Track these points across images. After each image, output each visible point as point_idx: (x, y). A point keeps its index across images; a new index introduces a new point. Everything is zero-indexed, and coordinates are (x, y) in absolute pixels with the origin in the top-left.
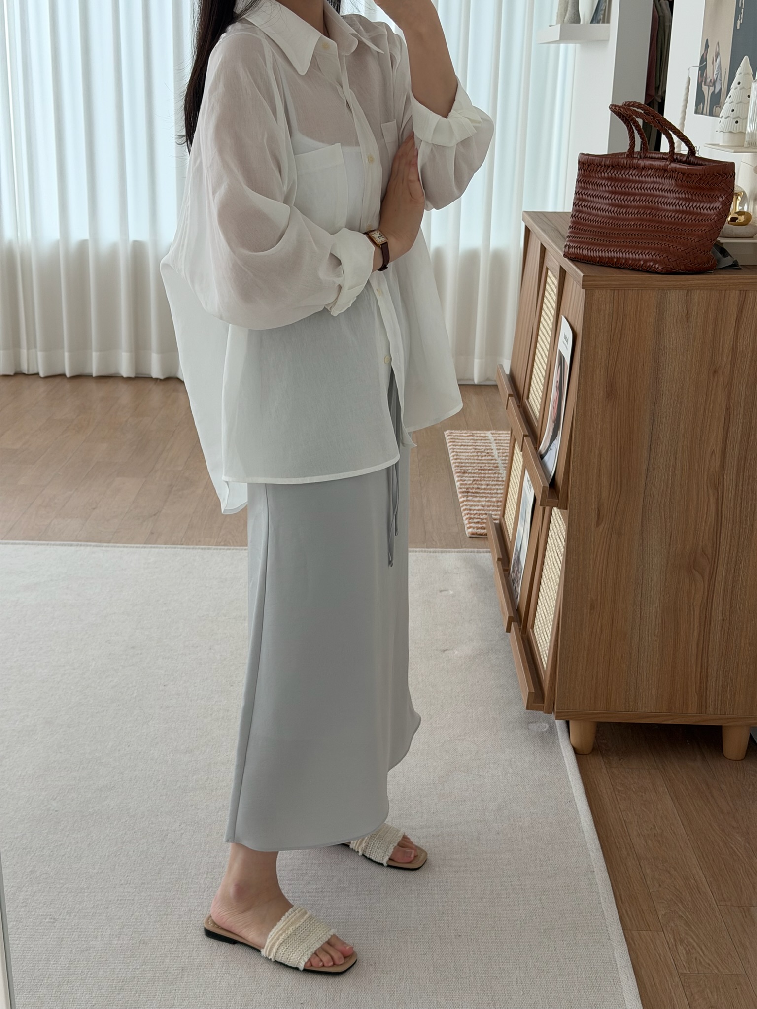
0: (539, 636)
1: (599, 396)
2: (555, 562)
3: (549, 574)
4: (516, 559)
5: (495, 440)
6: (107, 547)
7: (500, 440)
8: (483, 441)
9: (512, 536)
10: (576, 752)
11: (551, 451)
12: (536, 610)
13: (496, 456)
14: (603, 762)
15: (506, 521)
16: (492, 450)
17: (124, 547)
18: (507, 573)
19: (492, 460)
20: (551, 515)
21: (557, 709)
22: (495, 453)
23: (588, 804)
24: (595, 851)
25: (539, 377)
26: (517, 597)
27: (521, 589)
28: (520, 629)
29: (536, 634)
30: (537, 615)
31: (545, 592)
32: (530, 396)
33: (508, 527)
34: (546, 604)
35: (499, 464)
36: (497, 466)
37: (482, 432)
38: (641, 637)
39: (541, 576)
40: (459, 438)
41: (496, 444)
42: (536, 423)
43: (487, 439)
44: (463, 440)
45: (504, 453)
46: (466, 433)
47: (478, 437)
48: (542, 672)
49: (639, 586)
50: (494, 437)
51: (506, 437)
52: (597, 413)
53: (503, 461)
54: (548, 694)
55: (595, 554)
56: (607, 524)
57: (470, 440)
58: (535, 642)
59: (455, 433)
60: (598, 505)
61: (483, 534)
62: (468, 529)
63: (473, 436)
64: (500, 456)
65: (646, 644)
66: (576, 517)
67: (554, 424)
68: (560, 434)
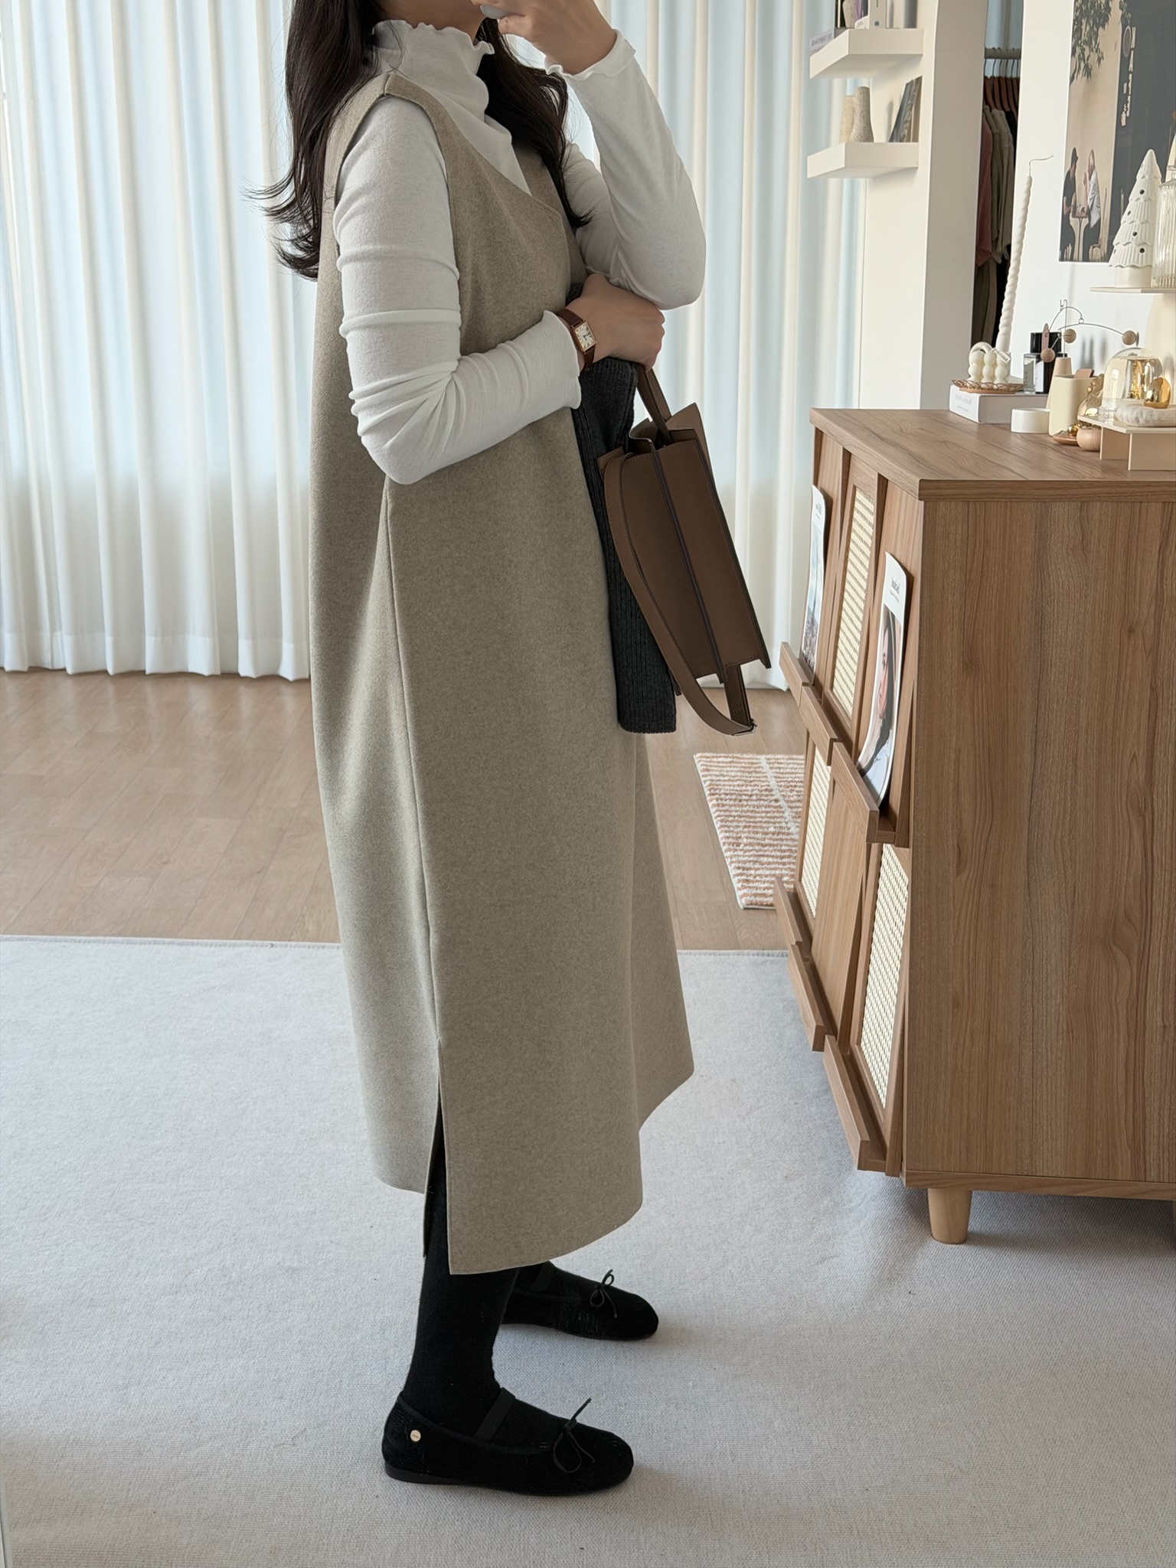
0: (871, 1054)
1: (951, 667)
2: (892, 937)
3: (882, 956)
5: (772, 768)
7: (780, 768)
9: (816, 909)
11: (878, 762)
12: (862, 1014)
15: (805, 887)
18: (808, 963)
20: (880, 863)
21: (907, 1169)
25: (849, 653)
28: (839, 1046)
29: (865, 1052)
30: (865, 1022)
31: (877, 984)
32: (835, 683)
33: (808, 897)
34: (879, 1003)
35: (782, 803)
36: (780, 807)
37: (751, 756)
38: (1035, 1054)
39: (868, 961)
40: (716, 764)
41: (775, 775)
42: (848, 724)
43: (759, 767)
44: (723, 767)
45: (788, 787)
46: (726, 757)
47: (745, 763)
48: (879, 1110)
49: (1027, 971)
50: (770, 763)
51: (788, 764)
52: (950, 694)
53: (787, 799)
54: (890, 1144)
55: (956, 920)
56: (973, 868)
57: (734, 767)
58: (865, 1066)
59: (709, 757)
60: (958, 840)
61: (767, 905)
62: (741, 897)
63: (738, 763)
64: (782, 791)
65: (1045, 1064)
66: (924, 858)
67: (881, 721)
68: (893, 732)
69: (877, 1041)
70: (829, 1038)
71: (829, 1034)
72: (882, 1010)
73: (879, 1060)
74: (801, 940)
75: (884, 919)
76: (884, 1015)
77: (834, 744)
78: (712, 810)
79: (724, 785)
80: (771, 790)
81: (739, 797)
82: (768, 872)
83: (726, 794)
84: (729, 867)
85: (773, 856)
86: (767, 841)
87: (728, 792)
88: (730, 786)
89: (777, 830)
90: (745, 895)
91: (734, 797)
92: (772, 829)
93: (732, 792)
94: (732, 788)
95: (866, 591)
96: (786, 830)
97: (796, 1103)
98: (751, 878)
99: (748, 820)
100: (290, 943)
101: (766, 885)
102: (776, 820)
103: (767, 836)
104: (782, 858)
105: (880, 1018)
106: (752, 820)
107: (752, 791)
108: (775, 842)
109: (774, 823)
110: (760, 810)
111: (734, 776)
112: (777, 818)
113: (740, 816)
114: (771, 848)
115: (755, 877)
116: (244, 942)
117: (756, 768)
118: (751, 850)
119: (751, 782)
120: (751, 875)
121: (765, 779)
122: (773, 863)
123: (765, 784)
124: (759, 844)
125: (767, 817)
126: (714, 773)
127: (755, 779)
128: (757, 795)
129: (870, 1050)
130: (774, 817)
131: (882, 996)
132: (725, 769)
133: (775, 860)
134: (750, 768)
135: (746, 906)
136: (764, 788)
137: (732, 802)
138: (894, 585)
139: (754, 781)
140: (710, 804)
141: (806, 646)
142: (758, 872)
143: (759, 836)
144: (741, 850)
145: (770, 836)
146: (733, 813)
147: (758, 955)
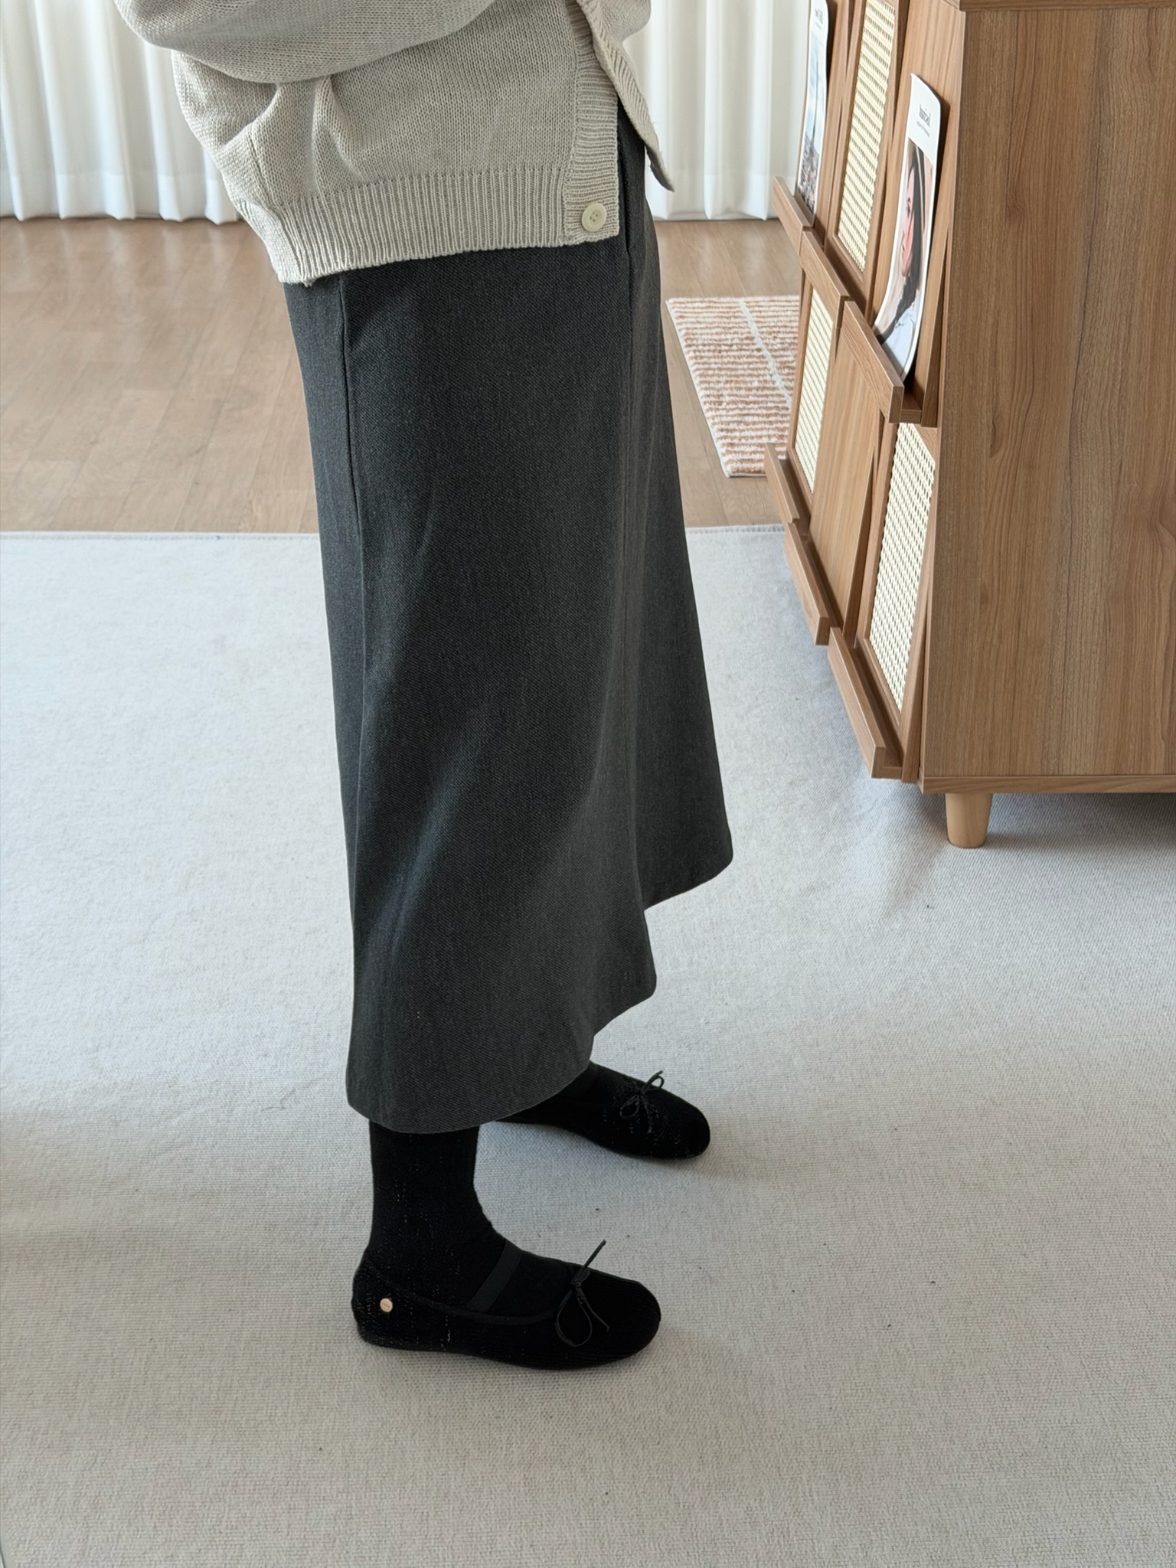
0: (884, 650)
1: (992, 214)
2: (910, 523)
3: (899, 543)
5: (752, 312)
7: (761, 312)
11: (901, 326)
12: (872, 605)
13: (758, 339)
15: (799, 454)
20: (895, 438)
21: (925, 776)
22: (756, 333)
28: (845, 638)
29: (875, 647)
30: (875, 614)
31: (891, 574)
32: (841, 227)
33: (804, 466)
34: (893, 595)
35: (765, 352)
36: (763, 357)
37: (728, 299)
38: (1068, 647)
39: (880, 547)
40: (691, 310)
41: (756, 319)
42: (861, 279)
43: (738, 312)
44: (698, 313)
45: (770, 333)
46: (702, 302)
47: (722, 307)
48: (894, 712)
49: (1064, 559)
50: (749, 307)
51: (769, 307)
52: (989, 247)
53: (770, 347)
54: (908, 750)
55: (988, 505)
56: (1008, 448)
57: (712, 312)
58: (875, 662)
59: (683, 303)
60: (993, 416)
61: (755, 472)
62: (727, 463)
63: (715, 308)
64: (765, 338)
65: (1078, 659)
66: (955, 439)
67: (905, 278)
68: (920, 294)
69: (890, 636)
70: (834, 631)
71: (834, 626)
72: (898, 604)
73: (893, 657)
74: (798, 517)
75: (901, 501)
76: (900, 609)
77: (846, 303)
78: (690, 363)
79: (701, 334)
80: (752, 338)
81: (718, 348)
82: (753, 434)
83: (704, 345)
84: (711, 429)
85: (758, 415)
86: (751, 398)
87: (706, 342)
88: (708, 334)
89: (761, 385)
90: (731, 461)
91: (712, 348)
92: (756, 384)
93: (711, 342)
94: (710, 337)
95: (884, 120)
96: (771, 385)
97: (797, 699)
98: (736, 441)
99: (729, 373)
100: (237, 534)
101: (753, 448)
102: (759, 372)
103: (750, 393)
104: (768, 416)
105: (894, 612)
106: (733, 373)
107: (732, 339)
108: (760, 399)
109: (758, 376)
110: (742, 360)
111: (712, 323)
112: (760, 369)
113: (720, 369)
114: (756, 406)
115: (740, 440)
116: (188, 534)
117: (735, 312)
118: (734, 409)
119: (730, 328)
120: (735, 437)
121: (745, 324)
122: (760, 422)
123: (746, 330)
124: (742, 402)
125: (749, 369)
126: (690, 320)
127: (735, 325)
128: (737, 344)
129: (881, 645)
130: (757, 369)
131: (897, 588)
132: (701, 315)
133: (761, 419)
134: (728, 312)
135: (733, 475)
136: (745, 336)
137: (711, 354)
138: (922, 115)
139: (733, 327)
140: (687, 357)
141: (803, 180)
142: (743, 434)
143: (743, 392)
144: (723, 409)
145: (754, 392)
146: (713, 366)
147: (748, 530)
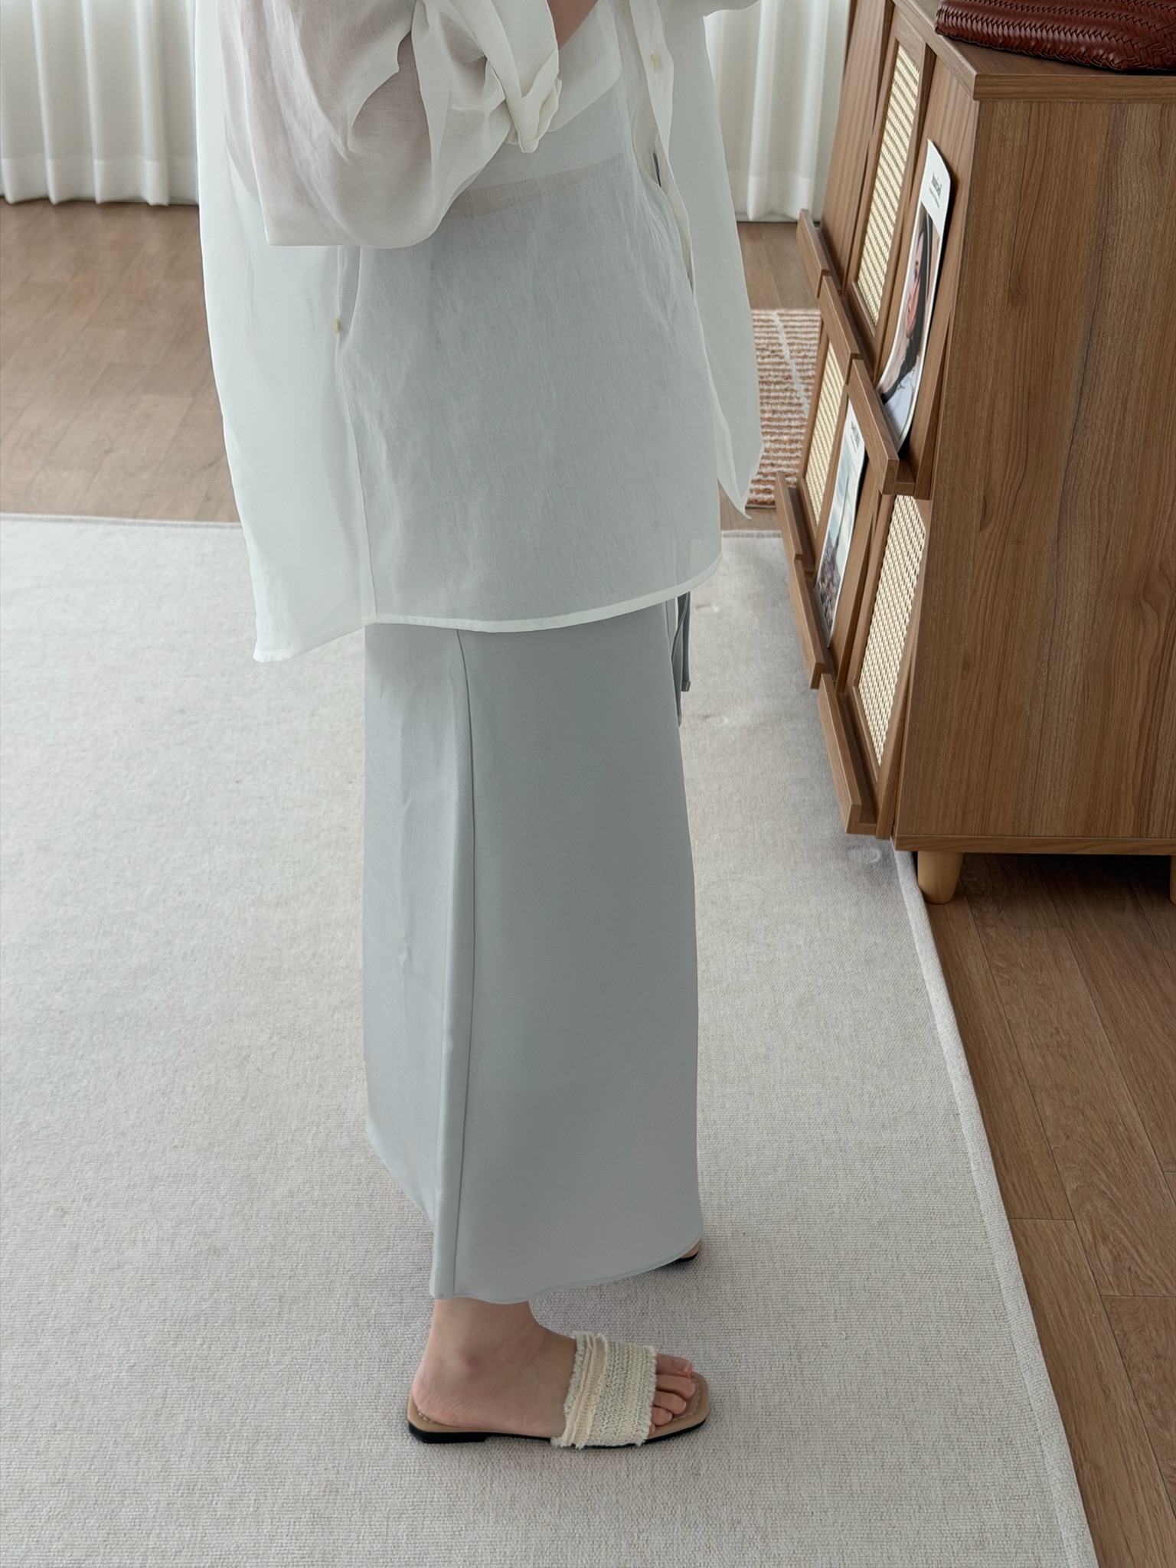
0: (869, 702)
1: (995, 299)
2: (902, 583)
3: (890, 599)
4: (829, 559)
5: (785, 327)
6: (130, 524)
7: (794, 327)
8: (764, 329)
9: (821, 517)
10: (928, 900)
11: (901, 390)
12: (863, 654)
13: (787, 357)
14: (971, 917)
15: (809, 485)
16: (780, 345)
17: (161, 525)
18: (811, 579)
19: (780, 363)
20: (892, 509)
21: (898, 835)
22: (786, 351)
23: (948, 995)
24: (960, 1079)
25: (878, 244)
26: (830, 627)
27: (837, 613)
28: (835, 683)
29: (863, 696)
30: (865, 664)
31: (882, 629)
32: (861, 275)
33: (812, 498)
34: (882, 650)
35: (793, 372)
36: (791, 377)
37: (764, 312)
38: (1046, 714)
39: (874, 599)
41: (787, 335)
42: (874, 334)
43: (771, 326)
45: (800, 352)
48: (875, 768)
49: (1047, 630)
50: (783, 321)
51: (801, 321)
52: (990, 329)
54: (883, 807)
55: (975, 579)
56: (998, 524)
58: (862, 712)
60: (985, 492)
64: (794, 357)
66: (945, 513)
67: (908, 340)
68: (920, 360)
69: (877, 689)
70: (827, 676)
71: (824, 672)
72: (886, 659)
73: (877, 711)
74: (801, 553)
75: (895, 560)
76: (887, 665)
77: (854, 361)
80: (782, 356)
96: (796, 408)
105: (882, 666)
117: (767, 326)
131: (886, 644)
134: (763, 326)
138: (935, 183)
